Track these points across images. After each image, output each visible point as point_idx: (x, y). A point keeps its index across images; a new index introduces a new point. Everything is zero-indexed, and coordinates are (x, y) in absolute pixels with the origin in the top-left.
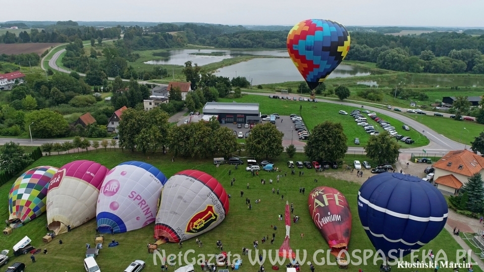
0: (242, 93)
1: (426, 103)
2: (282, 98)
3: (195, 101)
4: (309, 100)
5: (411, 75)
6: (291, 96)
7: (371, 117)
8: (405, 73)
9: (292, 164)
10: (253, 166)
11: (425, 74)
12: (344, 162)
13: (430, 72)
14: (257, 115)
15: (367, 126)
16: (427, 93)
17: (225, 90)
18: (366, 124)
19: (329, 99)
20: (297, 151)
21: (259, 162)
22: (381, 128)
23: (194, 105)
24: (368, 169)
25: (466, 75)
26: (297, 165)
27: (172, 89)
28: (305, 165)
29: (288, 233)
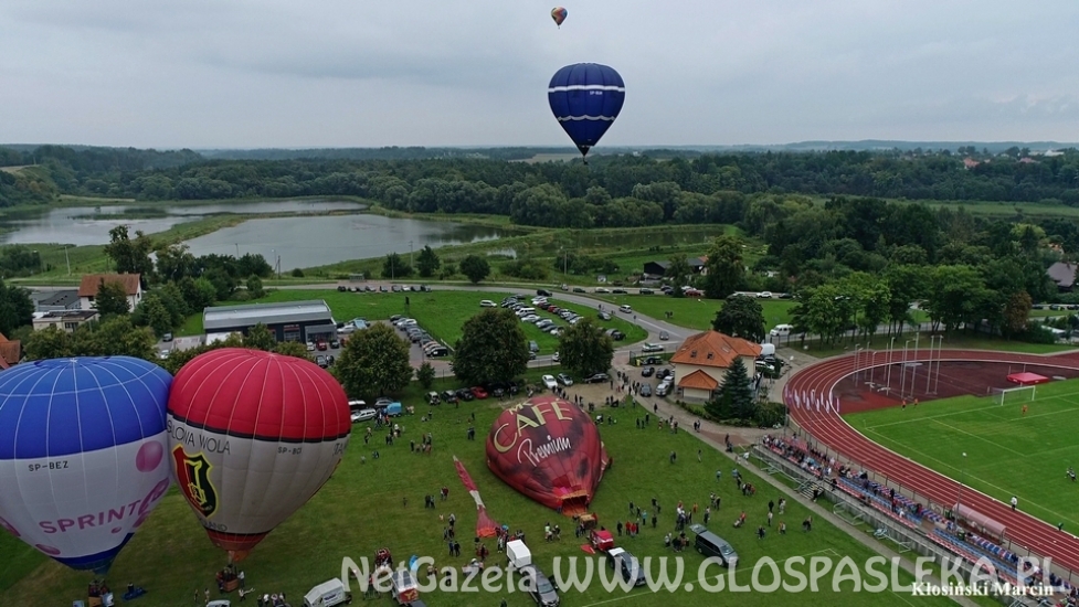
0: (265, 288)
1: (620, 278)
2: (358, 290)
3: (170, 310)
4: (412, 289)
5: (577, 233)
6: (374, 285)
7: (538, 306)
8: (565, 229)
9: (436, 397)
10: (362, 412)
11: (601, 230)
12: (526, 380)
13: (607, 226)
14: (329, 322)
15: (539, 321)
16: (615, 261)
17: (226, 283)
18: (537, 318)
19: (451, 284)
20: (437, 376)
21: (370, 403)
22: (563, 321)
23: (168, 319)
24: (569, 386)
25: (666, 226)
26: (445, 397)
27: (102, 288)
28: (459, 396)
29: (479, 501)
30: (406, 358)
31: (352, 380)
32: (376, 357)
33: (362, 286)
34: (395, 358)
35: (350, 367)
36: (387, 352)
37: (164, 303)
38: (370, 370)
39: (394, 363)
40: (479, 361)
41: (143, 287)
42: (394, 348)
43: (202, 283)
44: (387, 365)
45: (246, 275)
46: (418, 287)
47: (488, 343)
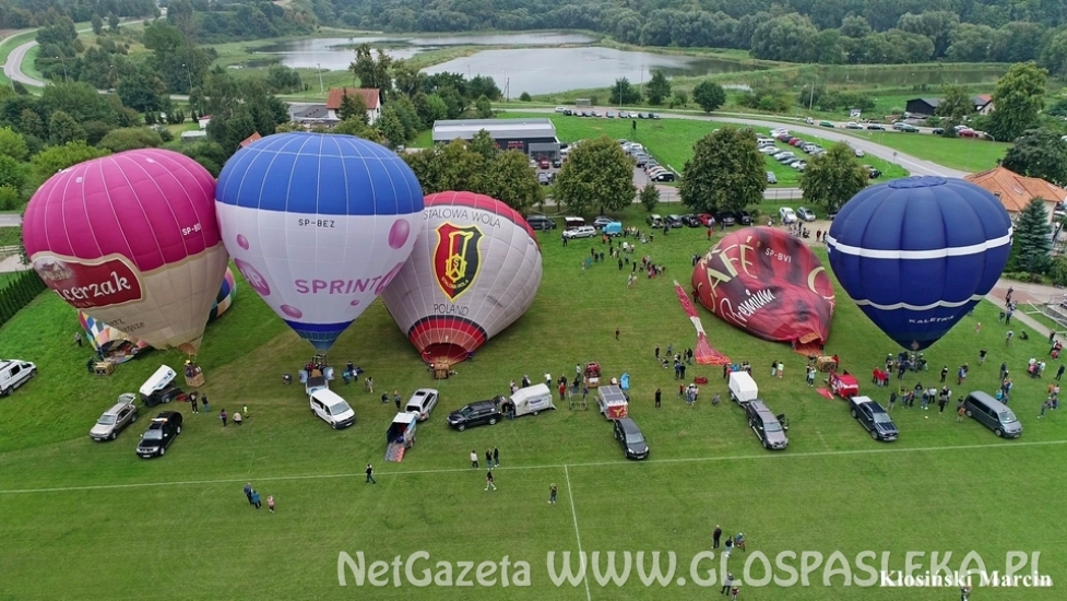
0: (492, 110)
1: (874, 115)
2: (584, 115)
3: (403, 123)
4: (640, 116)
5: (825, 69)
6: (600, 111)
7: (778, 138)
8: (812, 65)
9: (659, 220)
10: (580, 228)
11: (854, 66)
12: (760, 211)
13: (863, 62)
14: (552, 140)
15: (778, 153)
16: (871, 98)
17: (457, 101)
18: (776, 150)
19: (681, 113)
20: (661, 200)
21: (589, 221)
22: (807, 155)
23: (402, 131)
24: (811, 221)
25: (936, 64)
26: (669, 221)
27: (345, 99)
28: (684, 221)
29: (699, 328)
30: (630, 176)
31: (572, 195)
32: (598, 172)
33: (589, 111)
34: (618, 175)
35: (570, 180)
36: (611, 167)
37: (398, 115)
38: (591, 186)
39: (617, 180)
40: (710, 184)
41: (382, 103)
42: (618, 163)
43: (434, 100)
44: (610, 181)
45: (475, 96)
46: (646, 115)
47: (721, 165)
